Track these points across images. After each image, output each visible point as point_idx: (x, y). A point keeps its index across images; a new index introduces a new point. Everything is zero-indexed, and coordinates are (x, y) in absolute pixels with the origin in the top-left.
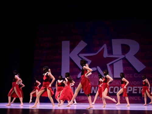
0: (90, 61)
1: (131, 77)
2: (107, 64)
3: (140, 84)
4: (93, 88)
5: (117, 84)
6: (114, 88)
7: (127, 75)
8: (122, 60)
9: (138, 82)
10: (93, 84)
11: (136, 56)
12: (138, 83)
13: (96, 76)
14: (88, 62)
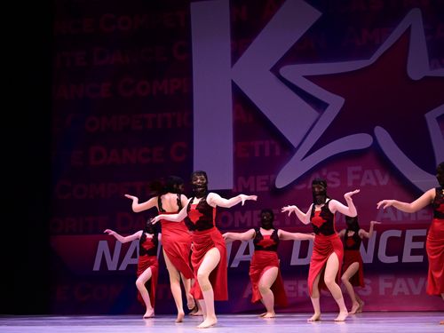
2: (427, 115)
13: (368, 178)
14: (327, 105)
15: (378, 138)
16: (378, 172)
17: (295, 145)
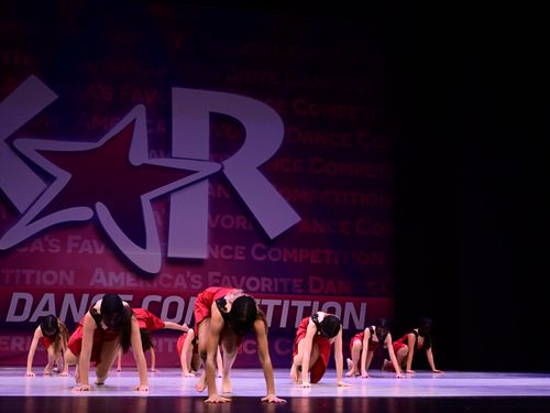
0: (63, 178)
1: (236, 258)
2: (142, 197)
3: (273, 287)
4: (69, 299)
5: (177, 284)
6: (163, 300)
7: (223, 249)
8: (207, 181)
9: (264, 279)
10: (71, 282)
11: (267, 169)
12: (267, 282)
13: (86, 246)
14: (55, 178)
15: (99, 213)
16: (95, 242)
17: (22, 212)
